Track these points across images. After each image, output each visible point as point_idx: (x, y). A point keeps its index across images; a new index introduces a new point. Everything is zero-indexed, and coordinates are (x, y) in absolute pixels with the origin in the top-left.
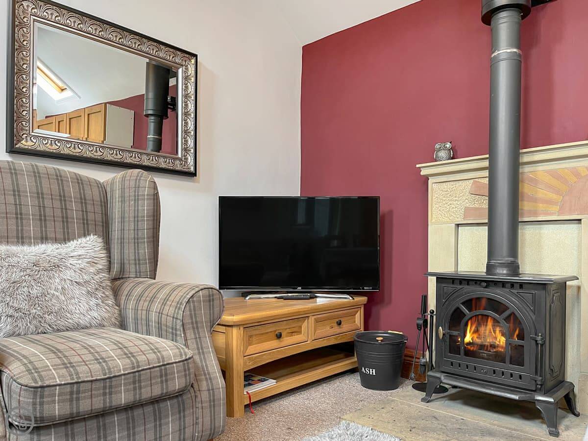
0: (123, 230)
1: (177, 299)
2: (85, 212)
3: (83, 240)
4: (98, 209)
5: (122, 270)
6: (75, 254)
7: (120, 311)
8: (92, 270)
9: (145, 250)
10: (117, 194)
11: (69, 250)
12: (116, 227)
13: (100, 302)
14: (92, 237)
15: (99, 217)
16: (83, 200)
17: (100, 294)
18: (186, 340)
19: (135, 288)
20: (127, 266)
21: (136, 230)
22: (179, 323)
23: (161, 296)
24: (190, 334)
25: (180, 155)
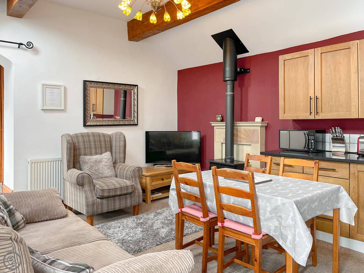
0: (116, 149)
1: (130, 170)
2: (106, 144)
3: (106, 153)
4: (109, 143)
5: (116, 160)
6: (104, 158)
7: (116, 172)
8: (108, 162)
9: (122, 155)
10: (114, 139)
11: (103, 156)
12: (114, 148)
13: (111, 170)
14: (108, 152)
15: (109, 146)
16: (105, 141)
17: (111, 168)
18: (132, 180)
19: (120, 166)
20: (117, 160)
21: (120, 150)
22: (131, 176)
23: (126, 169)
24: (133, 179)
25: (132, 119)
